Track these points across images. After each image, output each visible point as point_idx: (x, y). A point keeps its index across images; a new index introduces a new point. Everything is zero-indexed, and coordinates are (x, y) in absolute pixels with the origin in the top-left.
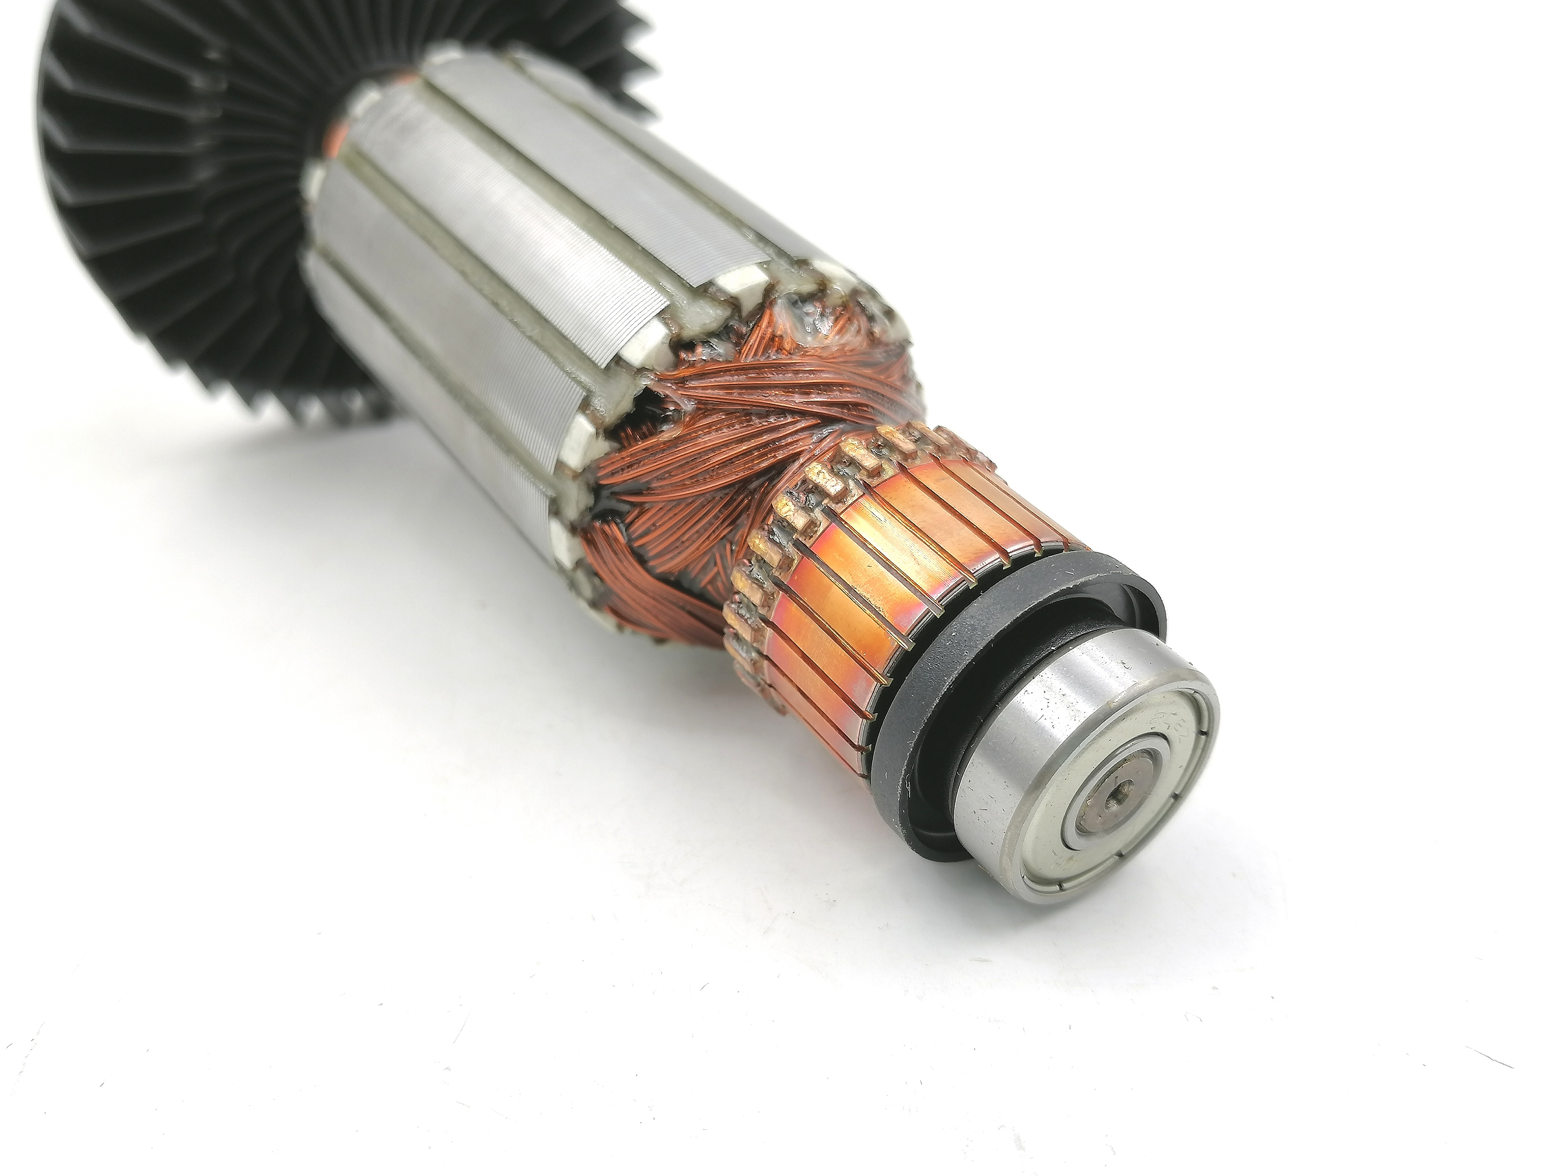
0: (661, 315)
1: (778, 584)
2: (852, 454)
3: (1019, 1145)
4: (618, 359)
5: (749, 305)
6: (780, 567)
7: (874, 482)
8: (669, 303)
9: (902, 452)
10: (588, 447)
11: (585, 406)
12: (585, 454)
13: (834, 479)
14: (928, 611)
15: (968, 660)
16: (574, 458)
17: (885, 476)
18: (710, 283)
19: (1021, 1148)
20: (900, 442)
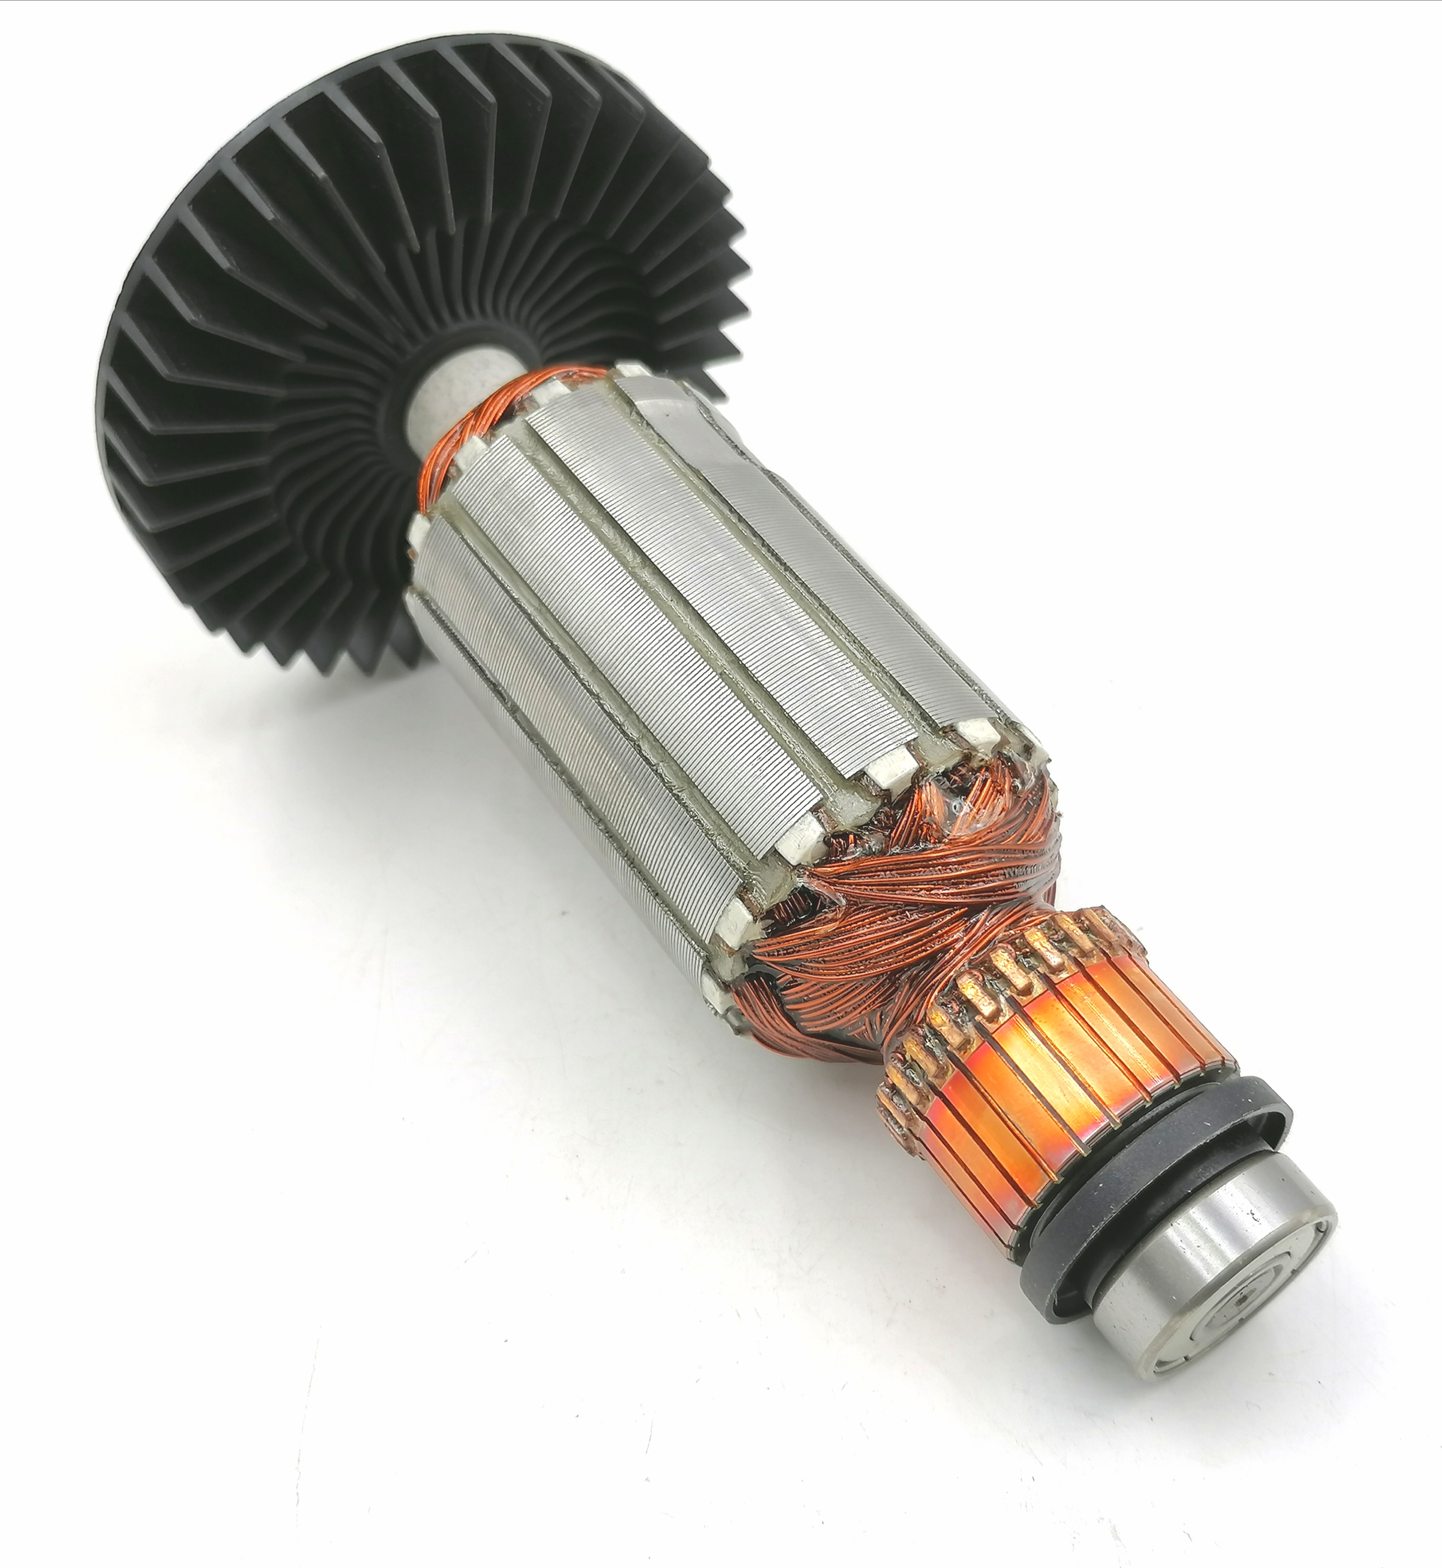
0: (815, 810)
1: (933, 1088)
2: (1003, 969)
3: (1116, 1536)
4: (774, 852)
5: (897, 793)
6: (936, 1077)
7: (1023, 1000)
8: (822, 796)
9: (1049, 966)
10: (747, 929)
11: (743, 892)
12: (742, 937)
13: (986, 998)
14: (1077, 1152)
15: (1114, 1213)
16: (733, 940)
17: (1035, 994)
18: (862, 774)
19: (1117, 1538)
20: (1048, 953)
